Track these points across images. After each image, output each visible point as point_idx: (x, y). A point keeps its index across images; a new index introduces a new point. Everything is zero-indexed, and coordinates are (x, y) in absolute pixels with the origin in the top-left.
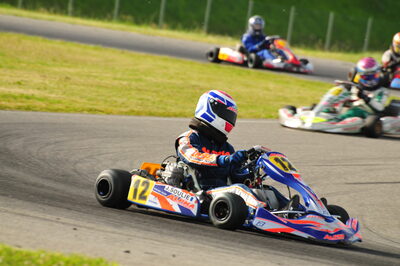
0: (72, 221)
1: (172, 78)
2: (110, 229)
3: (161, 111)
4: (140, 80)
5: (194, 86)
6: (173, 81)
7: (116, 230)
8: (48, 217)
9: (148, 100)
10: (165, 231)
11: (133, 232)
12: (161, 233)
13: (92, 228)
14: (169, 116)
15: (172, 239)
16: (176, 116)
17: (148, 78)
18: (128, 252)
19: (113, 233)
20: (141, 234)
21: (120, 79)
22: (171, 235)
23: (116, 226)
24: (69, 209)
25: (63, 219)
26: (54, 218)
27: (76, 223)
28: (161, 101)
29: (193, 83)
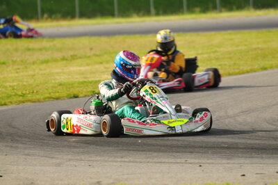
0: (197, 161)
1: (238, 46)
2: (224, 161)
3: (237, 71)
4: (216, 51)
5: (256, 49)
6: (240, 48)
7: (229, 161)
8: (179, 160)
9: (225, 65)
10: (264, 156)
11: (242, 160)
12: (262, 158)
13: (213, 163)
14: (243, 73)
15: (272, 161)
16: (248, 72)
17: (222, 49)
18: (244, 175)
19: (228, 164)
20: (248, 161)
21: (202, 54)
22: (269, 158)
23: (228, 159)
24: (191, 152)
25: (189, 161)
26: (183, 160)
27: (200, 161)
28: (235, 64)
29: (254, 46)
